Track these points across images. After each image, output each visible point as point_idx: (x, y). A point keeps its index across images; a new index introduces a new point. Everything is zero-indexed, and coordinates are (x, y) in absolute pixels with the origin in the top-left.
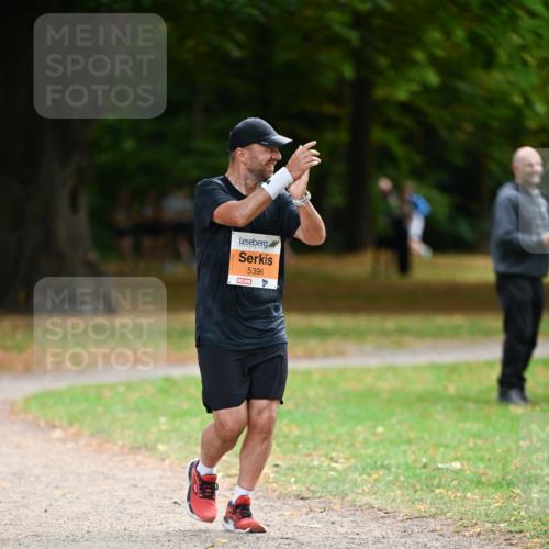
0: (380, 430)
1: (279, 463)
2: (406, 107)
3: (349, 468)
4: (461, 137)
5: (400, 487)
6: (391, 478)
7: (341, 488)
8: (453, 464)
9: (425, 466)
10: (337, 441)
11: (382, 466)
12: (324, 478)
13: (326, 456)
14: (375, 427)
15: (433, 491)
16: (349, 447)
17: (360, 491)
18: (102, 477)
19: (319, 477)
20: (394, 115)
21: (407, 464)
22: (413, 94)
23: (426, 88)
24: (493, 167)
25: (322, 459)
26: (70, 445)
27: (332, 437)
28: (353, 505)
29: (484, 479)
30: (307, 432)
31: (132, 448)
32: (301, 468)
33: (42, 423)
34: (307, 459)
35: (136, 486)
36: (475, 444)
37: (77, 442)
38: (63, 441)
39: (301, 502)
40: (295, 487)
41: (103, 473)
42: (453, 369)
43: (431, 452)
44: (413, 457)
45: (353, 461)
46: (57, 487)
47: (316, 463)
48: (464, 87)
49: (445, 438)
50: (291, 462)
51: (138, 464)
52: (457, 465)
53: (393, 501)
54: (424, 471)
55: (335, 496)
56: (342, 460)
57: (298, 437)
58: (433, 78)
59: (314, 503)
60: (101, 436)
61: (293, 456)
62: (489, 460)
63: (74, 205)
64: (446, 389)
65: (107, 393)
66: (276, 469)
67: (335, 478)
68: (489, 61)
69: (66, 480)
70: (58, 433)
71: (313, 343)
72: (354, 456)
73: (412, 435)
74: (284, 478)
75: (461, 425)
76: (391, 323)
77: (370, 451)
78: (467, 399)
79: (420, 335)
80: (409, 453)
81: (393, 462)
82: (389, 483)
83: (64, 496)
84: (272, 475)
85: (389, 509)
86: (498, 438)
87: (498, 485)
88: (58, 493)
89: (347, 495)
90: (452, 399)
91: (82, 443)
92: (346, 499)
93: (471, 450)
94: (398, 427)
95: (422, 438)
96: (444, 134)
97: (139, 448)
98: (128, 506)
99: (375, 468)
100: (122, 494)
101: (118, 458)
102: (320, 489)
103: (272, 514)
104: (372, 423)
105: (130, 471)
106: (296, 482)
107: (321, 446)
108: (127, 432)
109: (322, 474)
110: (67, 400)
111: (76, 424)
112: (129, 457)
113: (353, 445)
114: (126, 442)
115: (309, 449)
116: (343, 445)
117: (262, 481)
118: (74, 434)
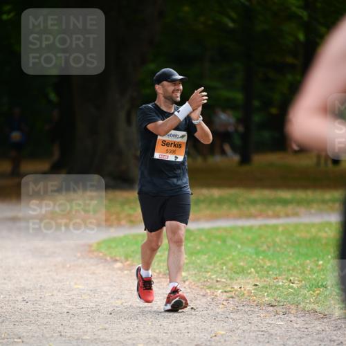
0: (321, 262)
1: (258, 283)
3: (301, 286)
7: (296, 299)
10: (293, 270)
11: (322, 286)
12: (286, 293)
13: (287, 279)
14: (318, 260)
16: (301, 273)
17: (308, 301)
19: (283, 292)
25: (284, 281)
26: (126, 272)
27: (291, 268)
28: (303, 310)
30: (275, 264)
31: (164, 275)
32: (271, 287)
33: (108, 258)
34: (275, 281)
37: (130, 270)
38: (122, 269)
39: (271, 308)
40: (267, 299)
45: (303, 282)
46: (118, 299)
47: (281, 283)
50: (265, 283)
55: (292, 304)
56: (296, 282)
57: (269, 267)
59: (279, 309)
61: (267, 280)
63: (129, 121)
66: (254, 287)
67: (292, 293)
69: (123, 295)
70: (118, 265)
71: (278, 208)
72: (304, 279)
74: (260, 293)
76: (328, 195)
77: (314, 276)
83: (122, 304)
84: (253, 291)
85: (326, 313)
88: (119, 302)
89: (300, 303)
92: (299, 307)
99: (317, 287)
102: (283, 300)
103: (253, 316)
104: (316, 259)
105: (164, 288)
106: (268, 296)
107: (284, 273)
108: (162, 264)
109: (284, 290)
110: (124, 244)
111: (130, 259)
112: (163, 280)
113: (304, 272)
114: (162, 270)
115: (276, 275)
116: (297, 272)
117: (246, 295)
118: (128, 265)
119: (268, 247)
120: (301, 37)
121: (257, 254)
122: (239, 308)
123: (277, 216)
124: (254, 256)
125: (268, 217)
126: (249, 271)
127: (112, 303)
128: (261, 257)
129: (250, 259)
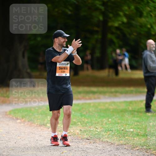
0: (110, 120)
1: (82, 129)
2: (117, 28)
3: (101, 131)
4: (133, 36)
5: (116, 136)
6: (113, 134)
7: (99, 136)
8: (131, 130)
9: (123, 130)
10: (98, 123)
11: (111, 130)
13: (95, 127)
14: (109, 119)
15: (125, 137)
17: (104, 137)
18: (31, 133)
19: (93, 133)
20: (114, 31)
21: (118, 130)
22: (119, 24)
23: (123, 23)
24: (142, 45)
25: (94, 128)
26: (22, 124)
27: (96, 122)
28: (102, 141)
29: (139, 134)
31: (40, 125)
32: (87, 131)
33: (14, 118)
34: (89, 128)
35: (41, 136)
36: (137, 124)
37: (24, 123)
38: (20, 123)
39: (88, 141)
40: (86, 136)
41: (32, 132)
42: (131, 103)
43: (124, 126)
44: (119, 128)
45: (102, 129)
46: (19, 136)
47: (92, 129)
48: (134, 22)
49: (129, 122)
50: (85, 129)
51: (42, 130)
52: (132, 130)
53: (114, 140)
54: (122, 131)
55: (97, 139)
56: (99, 129)
57: (87, 122)
58: (125, 20)
59: (91, 141)
60: (31, 122)
62: (141, 128)
63: (23, 56)
64: (129, 108)
65: (33, 110)
66: (80, 131)
67: (97, 134)
68: (141, 15)
69: (21, 134)
70: (19, 121)
71: (91, 95)
72: (103, 127)
73: (119, 121)
74: (83, 134)
75: (133, 119)
76: (113, 89)
77: (107, 126)
78: (135, 111)
79: (121, 93)
80: (118, 127)
81: (114, 129)
82: (113, 135)
83: (20, 139)
84: (79, 133)
85: (112, 142)
86: (143, 122)
87: (143, 136)
88: (19, 138)
89: (101, 138)
90: (130, 111)
91: (26, 124)
92: (100, 140)
93: (136, 126)
94: (115, 119)
95: (122, 122)
96: (128, 36)
97: (42, 125)
98: (39, 141)
99: (109, 131)
100: (37, 138)
101: (36, 128)
102: (93, 137)
103: (79, 144)
104: (108, 118)
105: (39, 132)
106: (86, 135)
107: (93, 125)
108: (38, 121)
109: (94, 132)
110: (21, 112)
111: (24, 118)
112: (39, 128)
113: (102, 124)
114: (38, 123)
115: (90, 125)
116: (100, 124)
117: (76, 134)
118: (23, 121)
119: (87, 113)
120: (101, 18)
121: (82, 116)
122: (73, 140)
123: (90, 99)
124: (80, 117)
125: (86, 99)
126: (78, 124)
127: (16, 138)
128: (83, 117)
129: (78, 118)
